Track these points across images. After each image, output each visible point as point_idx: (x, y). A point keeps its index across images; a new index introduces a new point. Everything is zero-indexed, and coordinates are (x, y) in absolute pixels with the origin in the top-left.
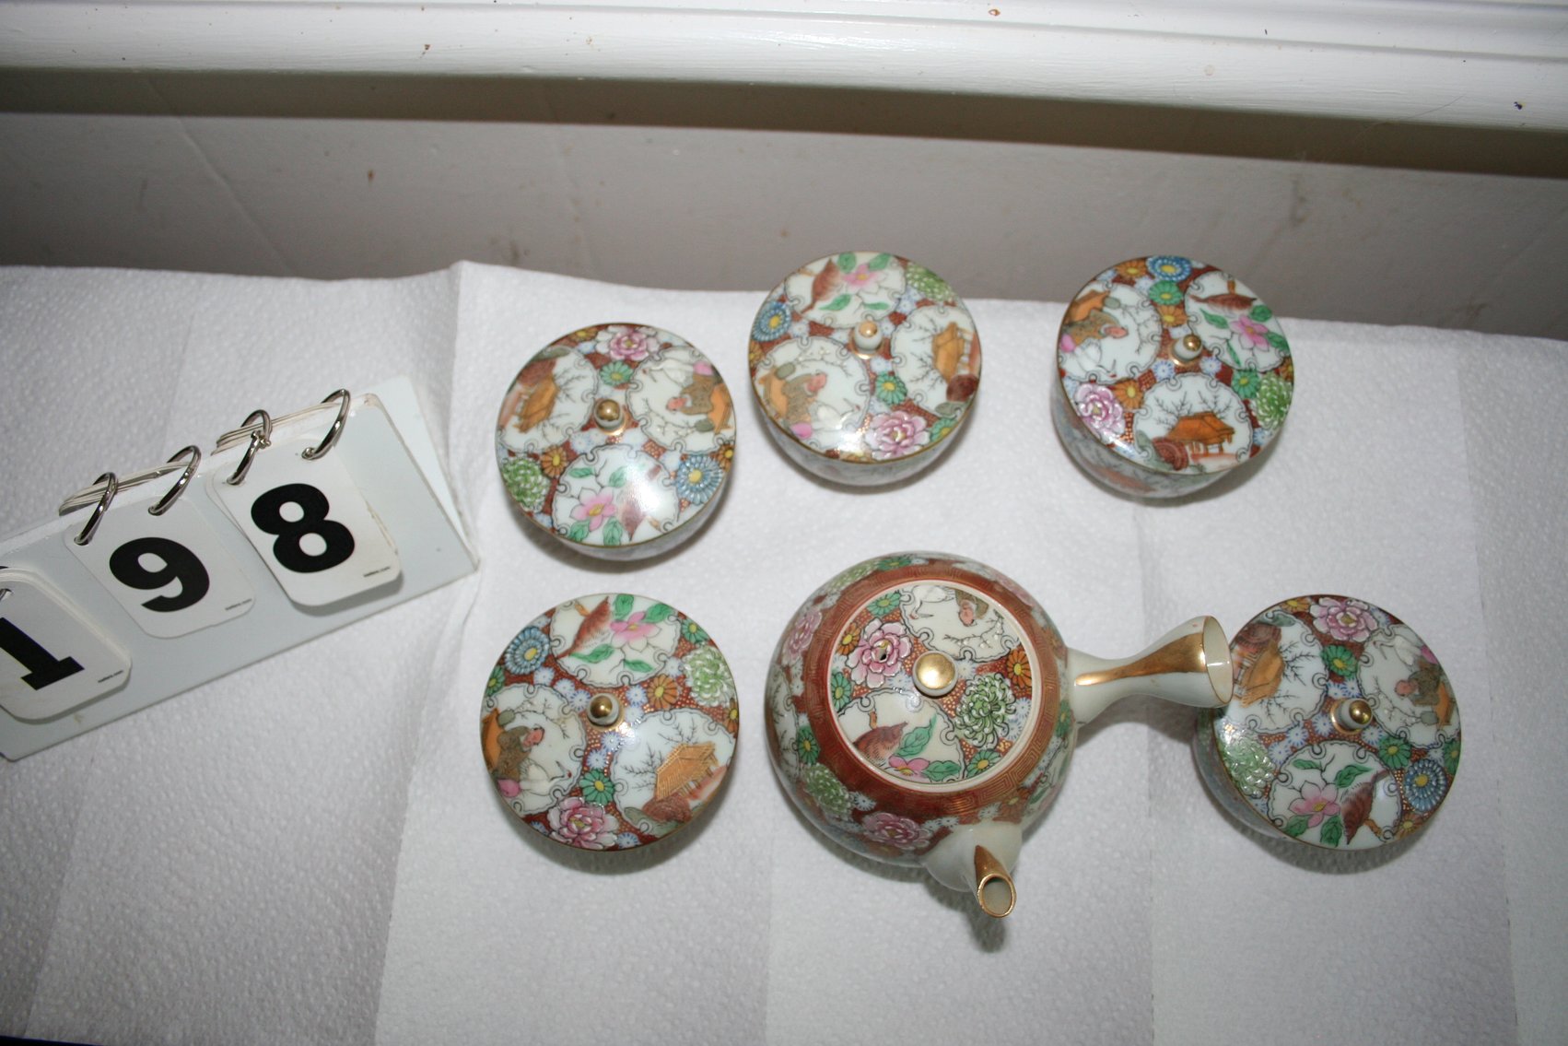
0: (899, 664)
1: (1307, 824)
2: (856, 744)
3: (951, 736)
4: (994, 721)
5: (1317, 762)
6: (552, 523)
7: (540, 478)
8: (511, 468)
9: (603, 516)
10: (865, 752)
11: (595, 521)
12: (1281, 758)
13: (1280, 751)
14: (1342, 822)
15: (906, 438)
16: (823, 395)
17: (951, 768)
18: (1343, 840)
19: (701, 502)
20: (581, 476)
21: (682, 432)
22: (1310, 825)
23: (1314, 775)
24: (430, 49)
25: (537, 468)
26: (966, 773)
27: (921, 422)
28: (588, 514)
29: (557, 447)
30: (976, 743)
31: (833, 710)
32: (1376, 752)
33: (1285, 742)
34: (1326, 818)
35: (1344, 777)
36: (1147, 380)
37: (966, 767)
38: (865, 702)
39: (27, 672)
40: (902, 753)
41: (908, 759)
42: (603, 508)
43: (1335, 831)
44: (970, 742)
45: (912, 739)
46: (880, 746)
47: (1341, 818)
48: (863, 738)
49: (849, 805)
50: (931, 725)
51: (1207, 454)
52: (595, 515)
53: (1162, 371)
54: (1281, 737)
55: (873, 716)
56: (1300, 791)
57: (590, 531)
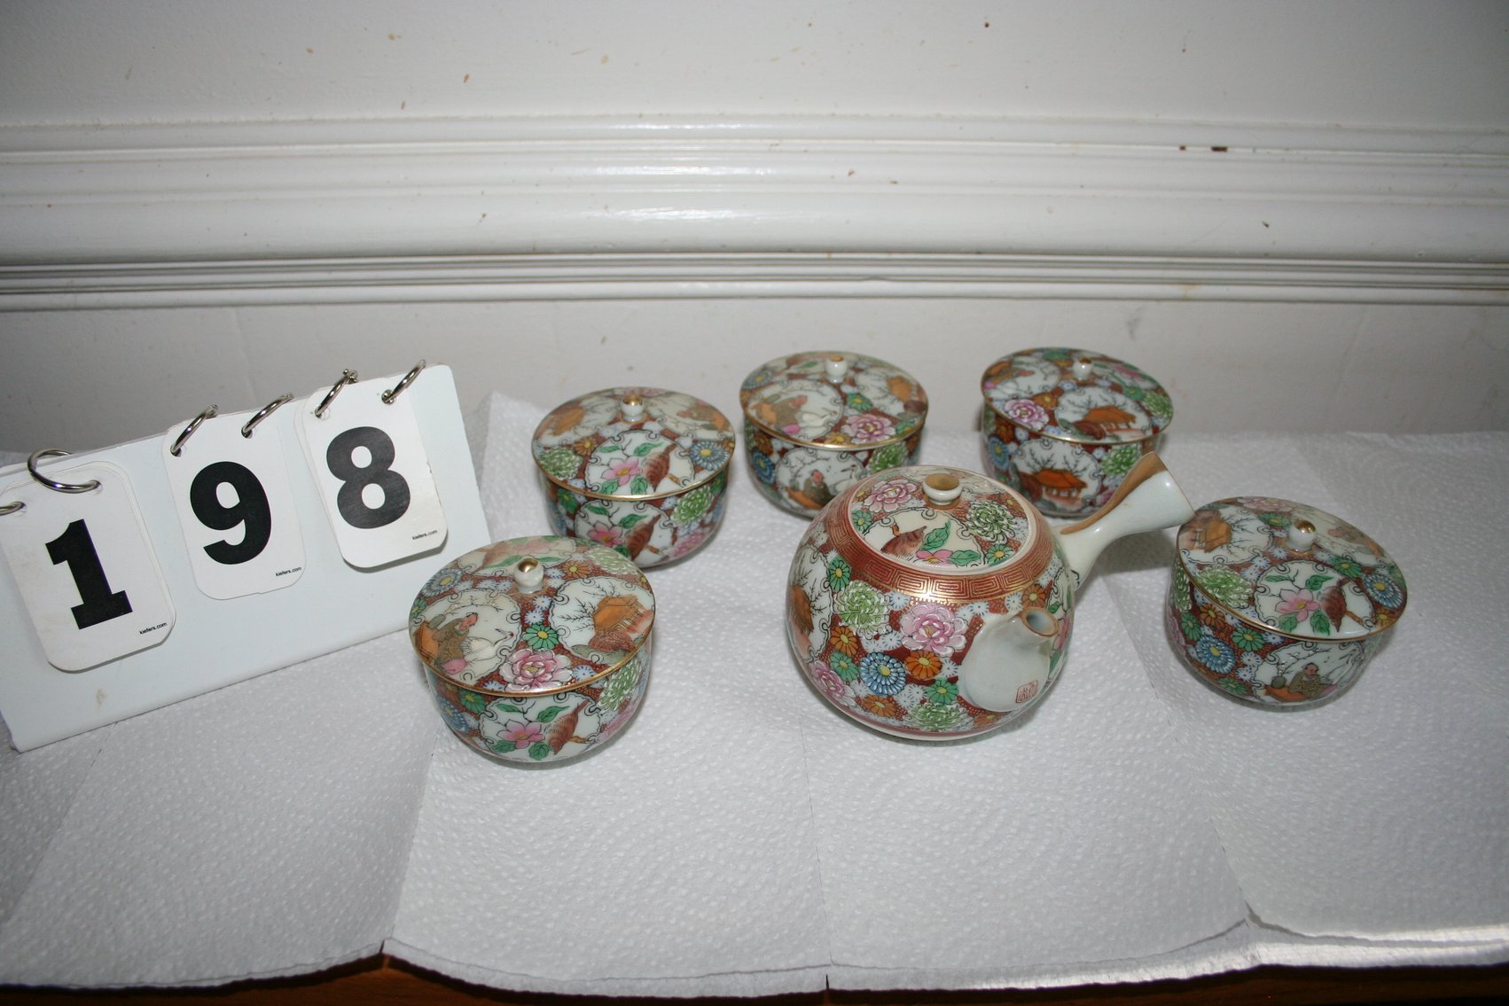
0: (910, 496)
1: (1296, 619)
2: (884, 550)
3: (966, 533)
4: (1000, 526)
5: (1286, 576)
6: (585, 483)
7: (574, 457)
8: (546, 456)
9: (630, 475)
10: (894, 552)
11: (623, 479)
12: (1255, 576)
13: (1251, 574)
14: (1326, 615)
15: (877, 430)
16: (804, 408)
17: (972, 556)
18: (1333, 628)
19: (712, 469)
20: (610, 451)
21: (691, 428)
22: (1299, 620)
23: (1287, 585)
24: (486, 217)
25: (570, 452)
26: (986, 560)
27: (887, 422)
28: (617, 474)
29: (588, 438)
30: (989, 539)
31: (859, 533)
32: (1331, 567)
33: (1253, 567)
34: (1311, 613)
35: (1313, 583)
36: (1057, 392)
37: (985, 556)
38: (886, 521)
39: (79, 601)
40: (927, 547)
41: (933, 551)
42: (630, 469)
43: (1322, 621)
44: (984, 538)
45: (932, 537)
46: (905, 545)
47: (1323, 612)
48: (889, 544)
49: (885, 610)
50: (947, 526)
51: (1118, 429)
52: (622, 475)
53: (1067, 386)
54: (1248, 564)
55: (896, 528)
56: (1280, 596)
57: (619, 486)
